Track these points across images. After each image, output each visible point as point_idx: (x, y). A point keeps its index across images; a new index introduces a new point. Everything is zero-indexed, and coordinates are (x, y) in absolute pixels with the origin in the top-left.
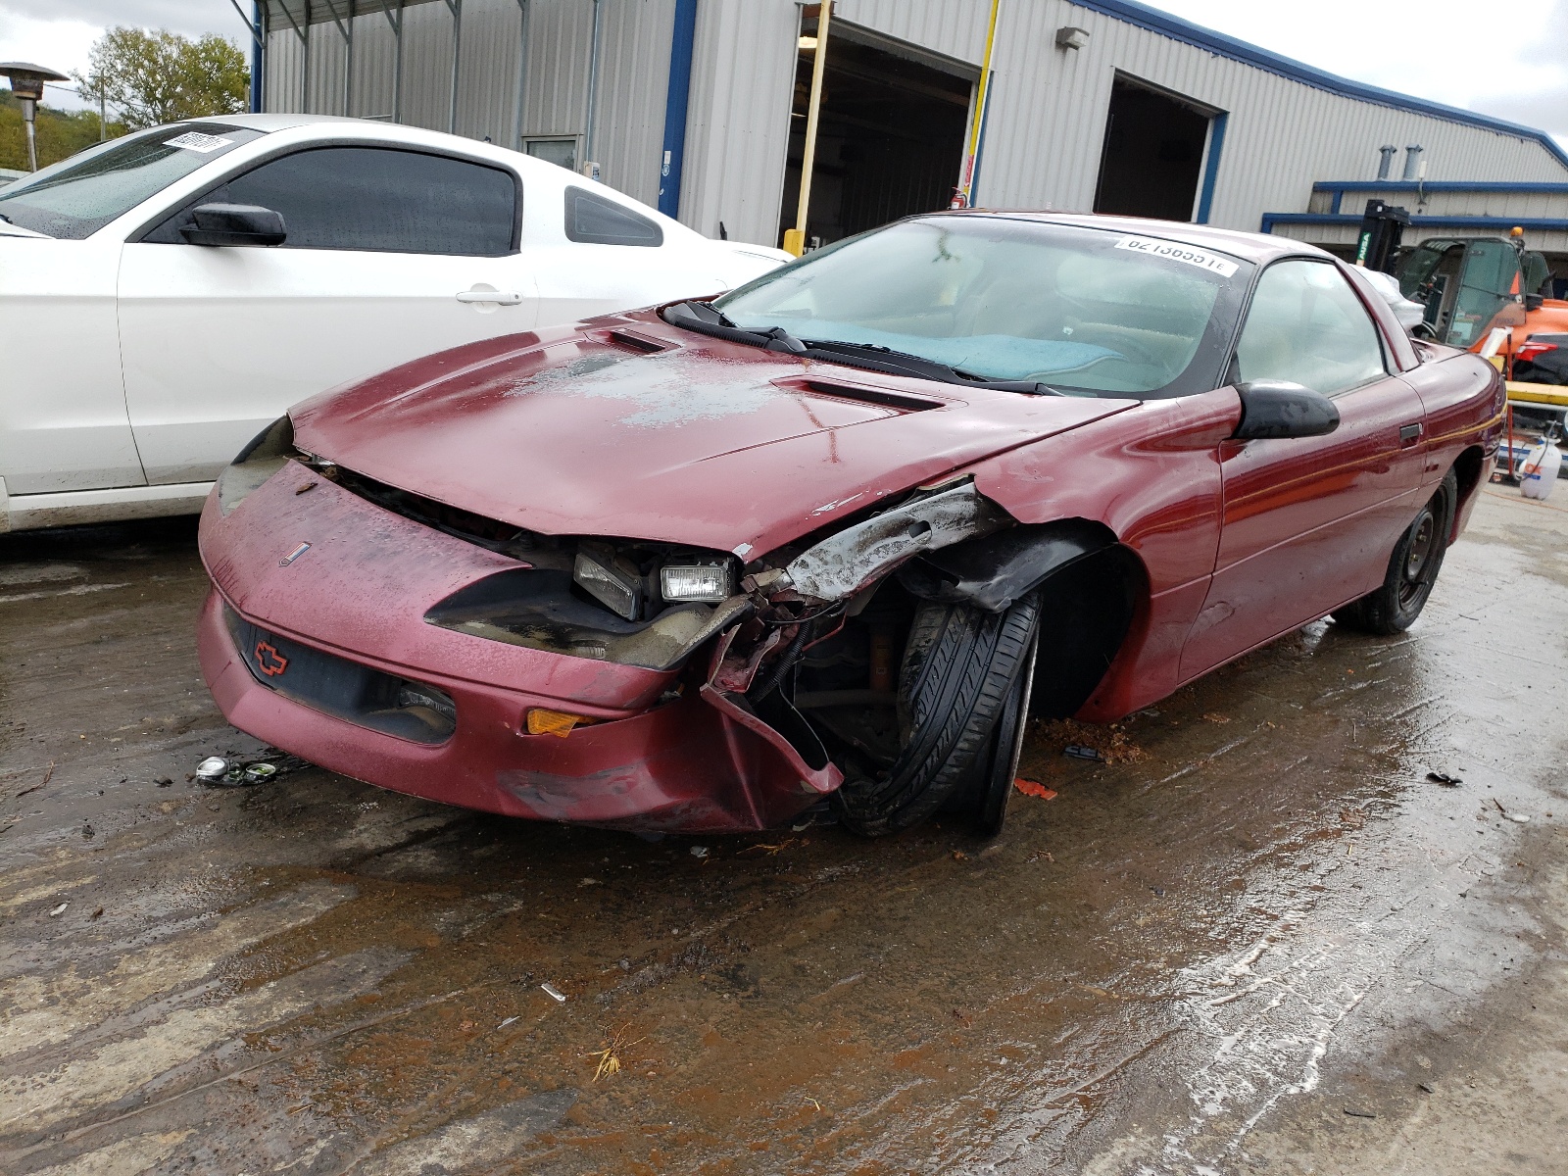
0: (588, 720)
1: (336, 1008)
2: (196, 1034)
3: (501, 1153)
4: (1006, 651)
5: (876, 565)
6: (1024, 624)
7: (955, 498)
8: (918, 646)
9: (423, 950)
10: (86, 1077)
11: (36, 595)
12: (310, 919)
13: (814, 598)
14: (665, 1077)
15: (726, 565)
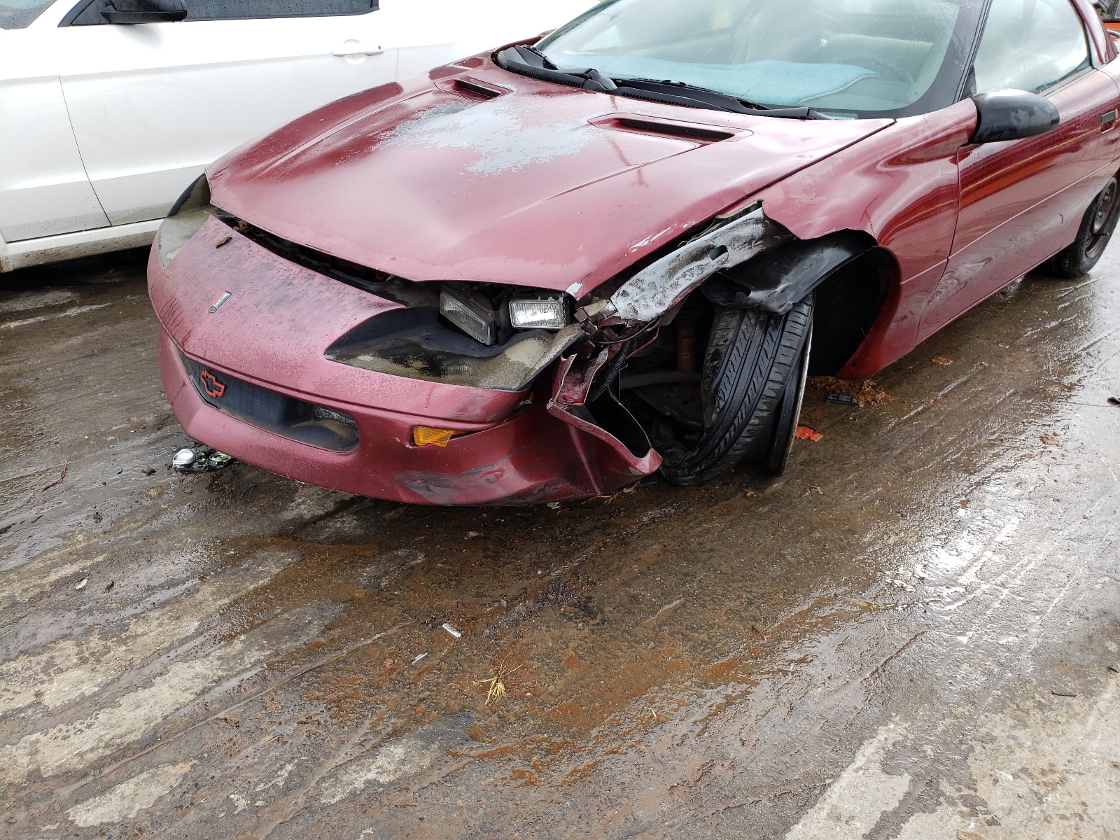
0: (460, 432)
1: (291, 654)
2: (190, 682)
3: (421, 767)
4: (788, 344)
5: (683, 287)
6: (802, 319)
7: (746, 223)
8: (717, 345)
9: (353, 601)
10: (113, 721)
11: (42, 318)
12: (266, 580)
13: (634, 320)
14: (539, 696)
15: (561, 299)
